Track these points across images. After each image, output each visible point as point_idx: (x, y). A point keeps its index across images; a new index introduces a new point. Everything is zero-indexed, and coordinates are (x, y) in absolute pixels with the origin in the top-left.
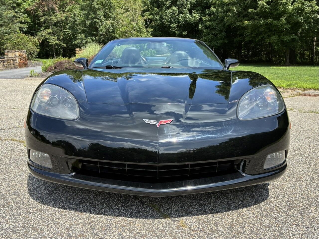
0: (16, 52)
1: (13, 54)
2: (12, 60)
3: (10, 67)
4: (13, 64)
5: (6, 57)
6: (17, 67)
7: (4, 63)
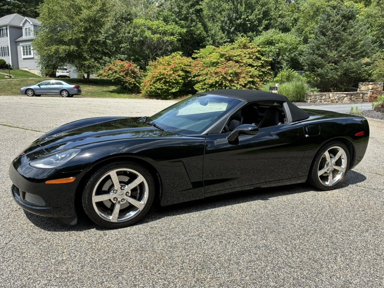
0: (370, 85)
1: (366, 87)
2: (362, 93)
3: (358, 101)
4: (363, 98)
5: (358, 89)
6: (367, 101)
7: (351, 96)
